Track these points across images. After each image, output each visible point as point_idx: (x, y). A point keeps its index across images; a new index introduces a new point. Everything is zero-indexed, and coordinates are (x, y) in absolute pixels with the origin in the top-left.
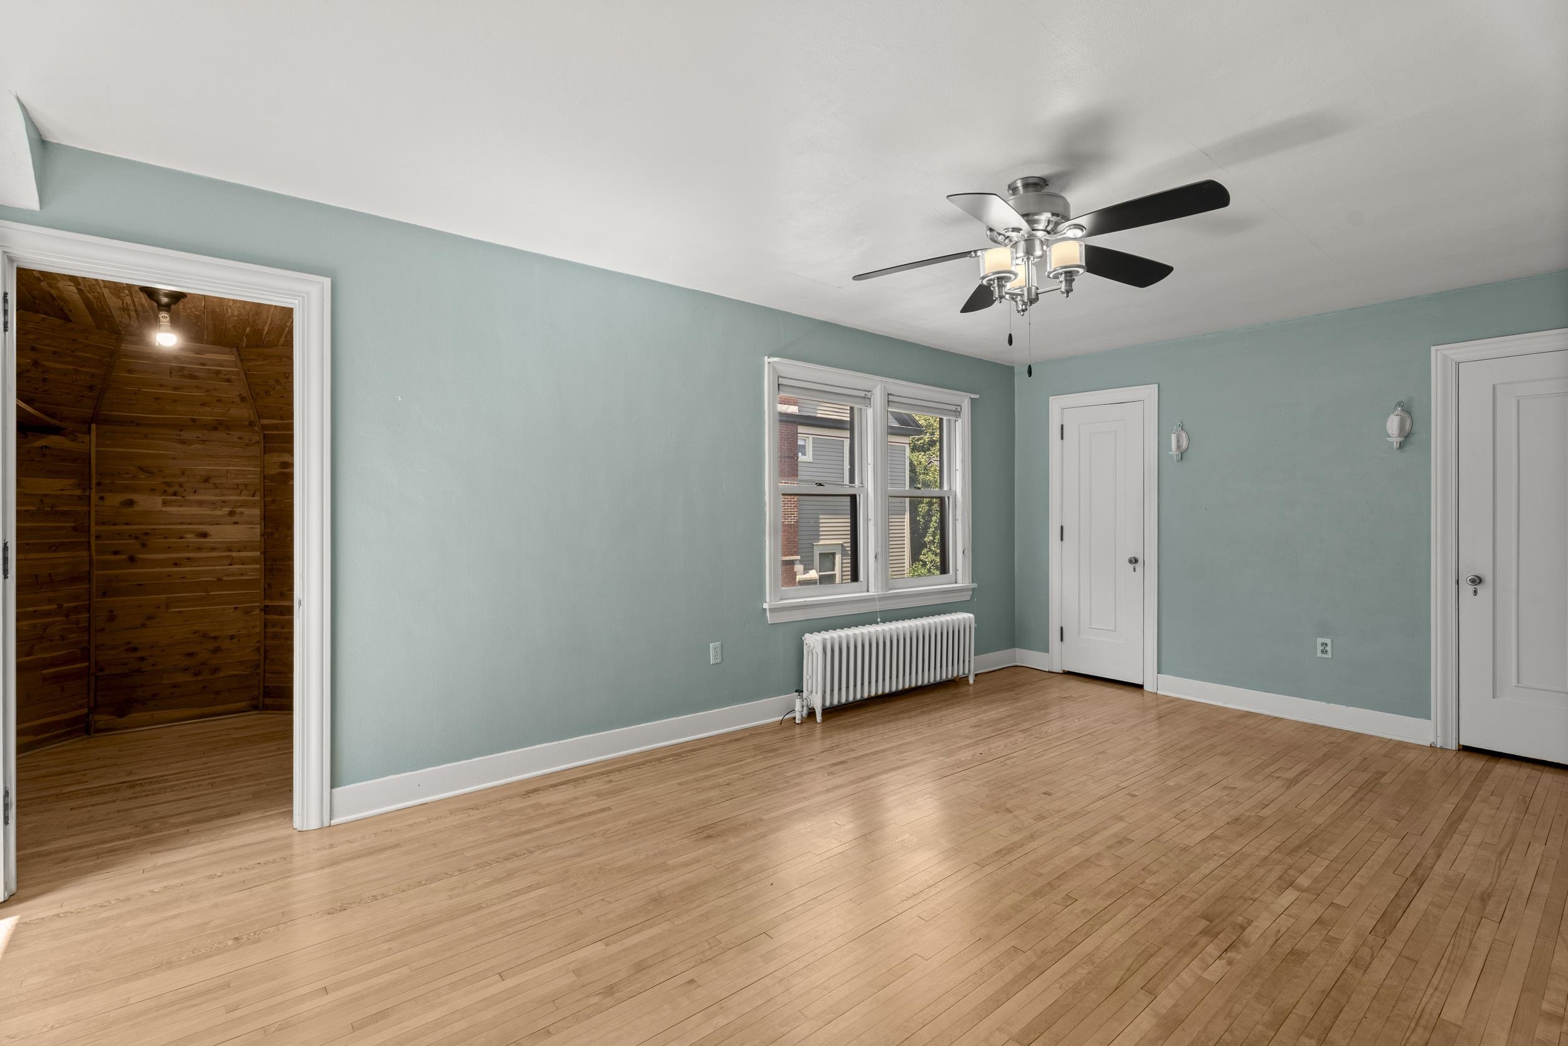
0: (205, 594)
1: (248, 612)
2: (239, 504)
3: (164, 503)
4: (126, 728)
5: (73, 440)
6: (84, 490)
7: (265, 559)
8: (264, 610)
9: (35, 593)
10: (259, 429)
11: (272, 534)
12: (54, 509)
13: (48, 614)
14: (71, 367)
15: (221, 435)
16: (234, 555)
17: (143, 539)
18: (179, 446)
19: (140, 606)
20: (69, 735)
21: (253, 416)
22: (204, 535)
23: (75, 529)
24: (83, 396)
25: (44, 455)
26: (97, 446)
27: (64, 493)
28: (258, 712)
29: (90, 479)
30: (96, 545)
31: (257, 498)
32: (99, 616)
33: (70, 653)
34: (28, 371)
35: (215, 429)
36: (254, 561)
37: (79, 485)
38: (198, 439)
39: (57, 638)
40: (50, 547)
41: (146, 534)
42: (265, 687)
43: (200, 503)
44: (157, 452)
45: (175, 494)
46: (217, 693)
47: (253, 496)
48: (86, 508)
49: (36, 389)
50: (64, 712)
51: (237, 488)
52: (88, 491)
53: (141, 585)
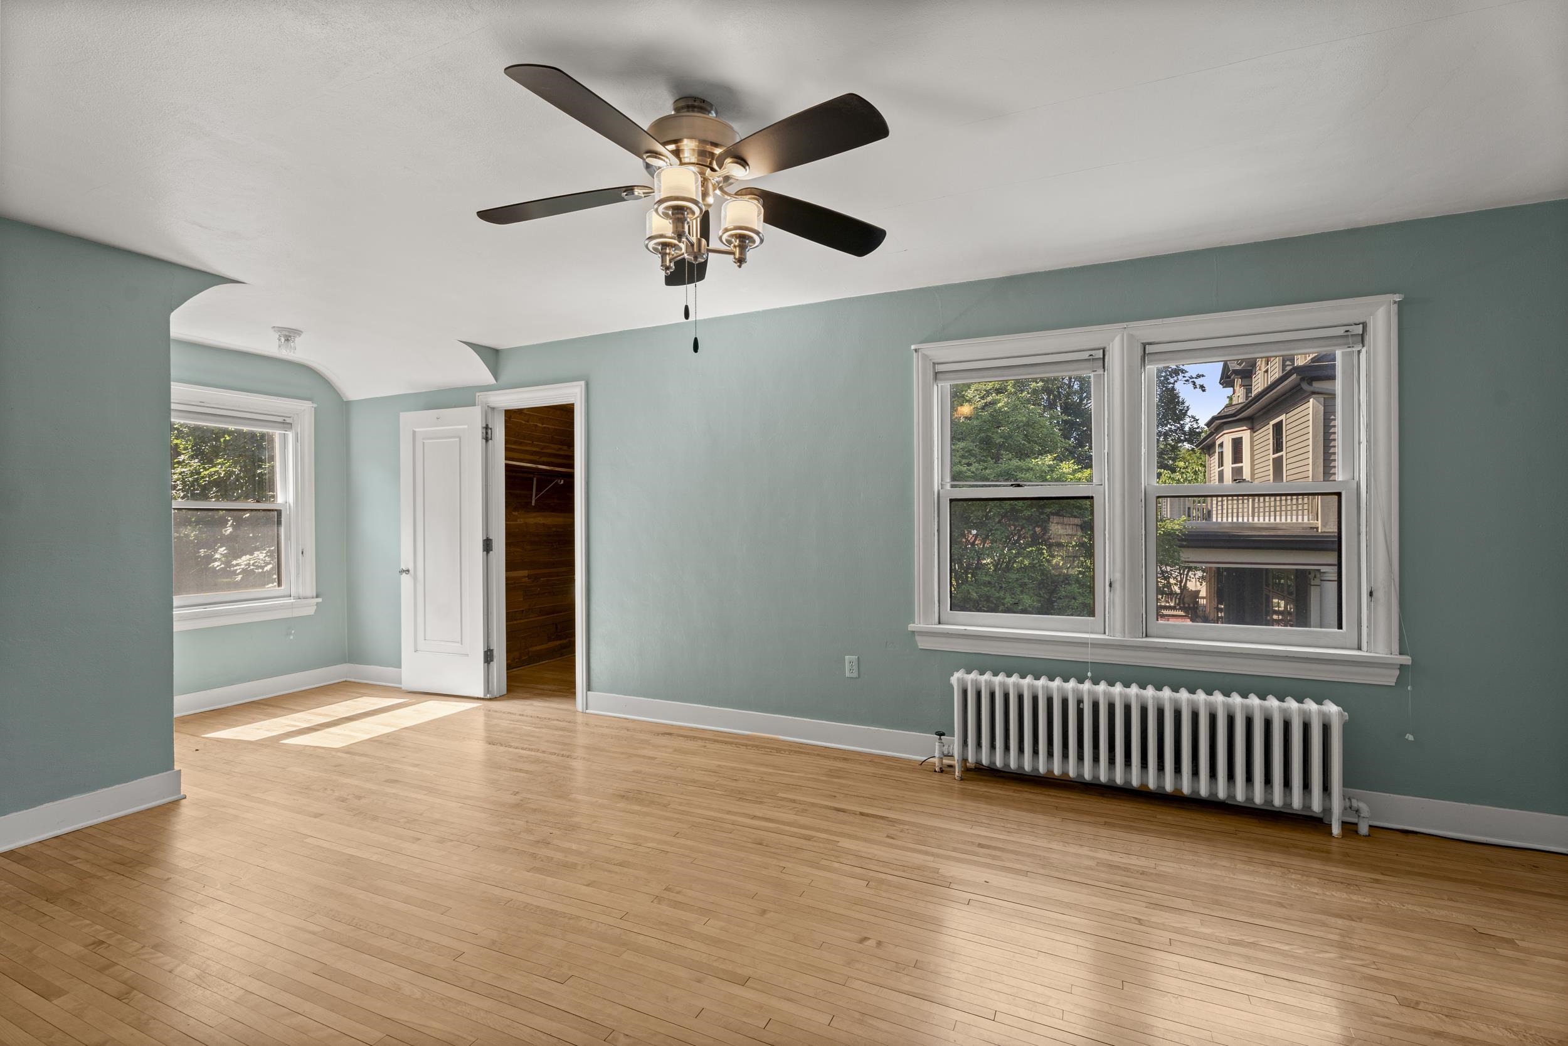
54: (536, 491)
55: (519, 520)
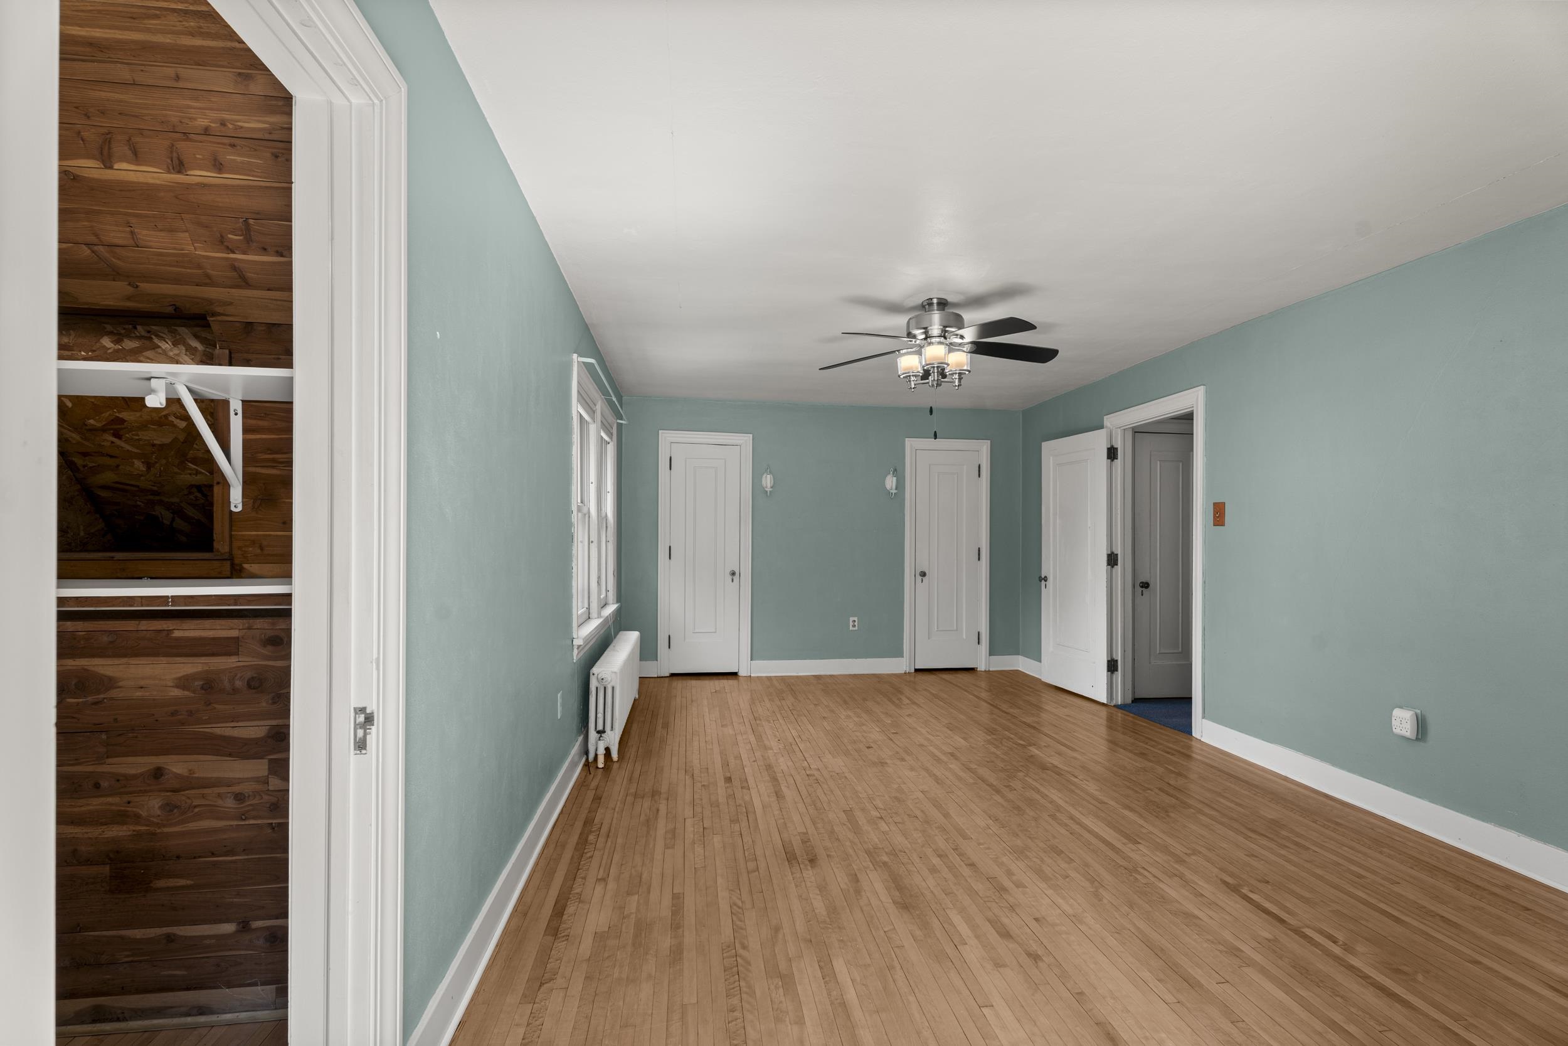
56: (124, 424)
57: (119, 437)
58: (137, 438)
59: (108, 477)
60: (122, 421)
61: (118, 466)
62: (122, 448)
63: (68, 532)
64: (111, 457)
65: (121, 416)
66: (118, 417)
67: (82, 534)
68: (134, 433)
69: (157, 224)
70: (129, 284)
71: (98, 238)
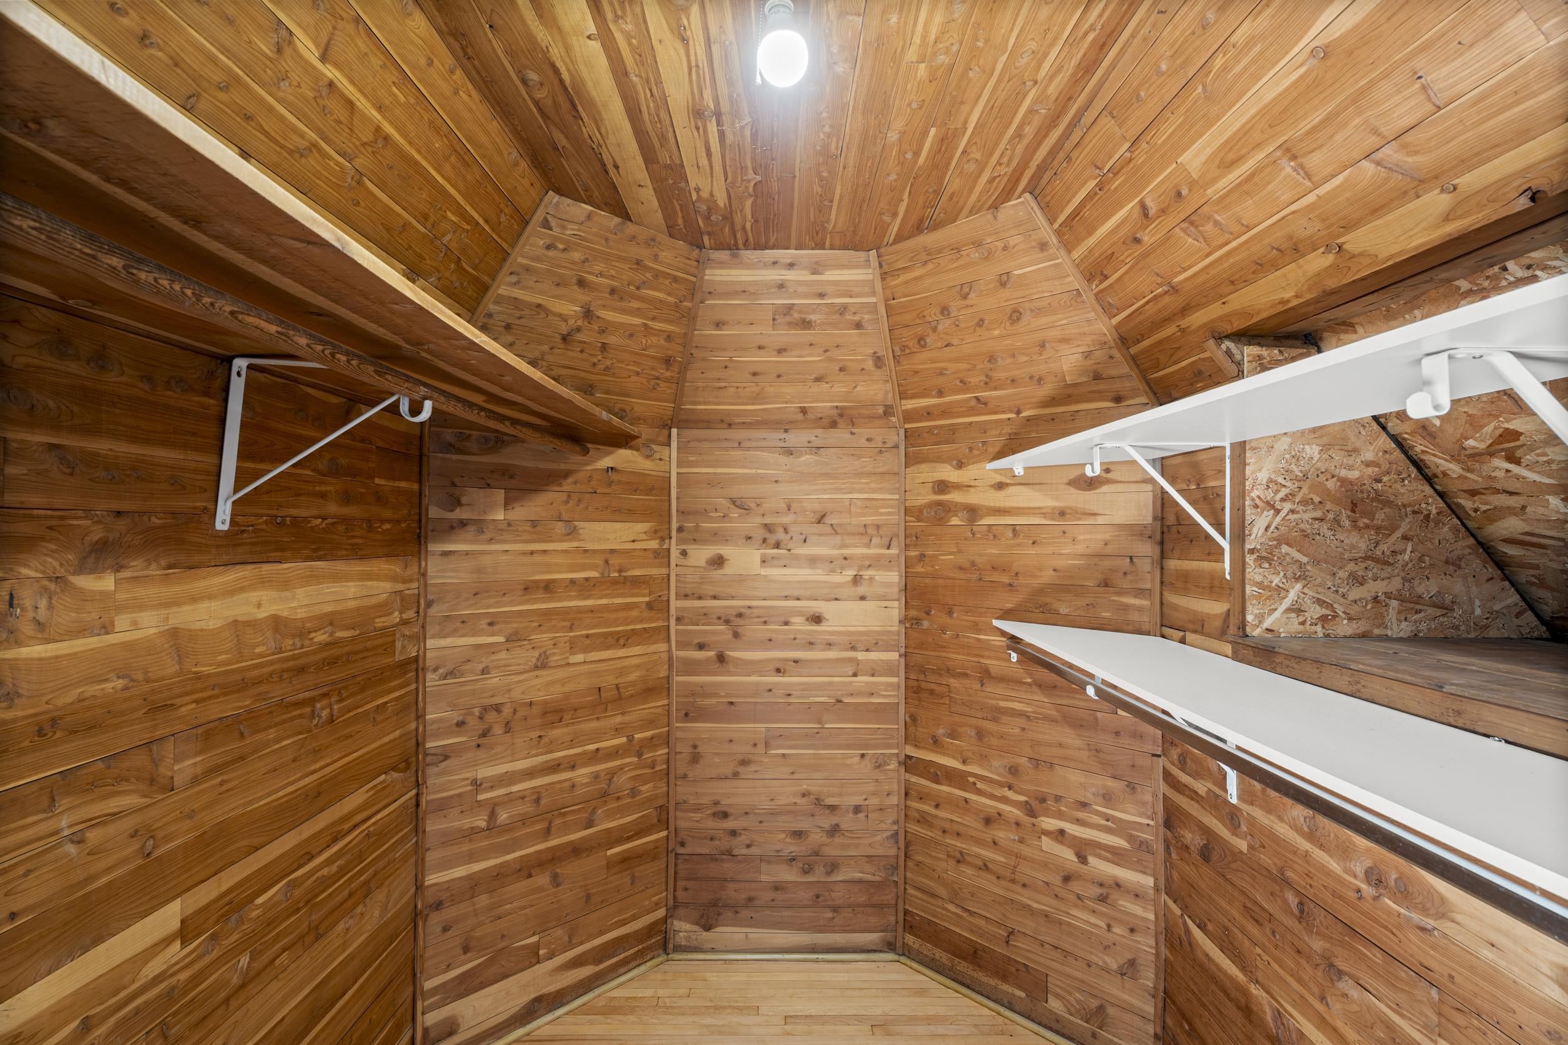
0: (819, 726)
1: (879, 766)
2: (867, 563)
3: (764, 562)
4: (713, 950)
5: (648, 457)
6: (662, 539)
7: (906, 665)
8: (905, 764)
9: (598, 719)
10: (899, 420)
11: (918, 621)
12: (624, 574)
13: (614, 753)
14: (637, 321)
15: (841, 435)
16: (859, 658)
17: (734, 622)
18: (783, 459)
19: (731, 741)
20: (640, 958)
21: (890, 395)
22: (817, 619)
23: (650, 606)
24: (657, 378)
25: (610, 484)
26: (678, 466)
27: (638, 545)
28: (896, 957)
29: (669, 523)
30: (677, 631)
31: (894, 551)
32: (681, 753)
33: (643, 816)
34: (579, 330)
35: (834, 424)
36: (890, 670)
37: (656, 532)
38: (809, 445)
39: (626, 792)
40: (618, 640)
41: (740, 615)
42: (906, 912)
43: (813, 561)
44: (753, 471)
45: (777, 546)
46: (835, 909)
47: (888, 548)
48: (664, 571)
49: (594, 364)
50: (634, 918)
51: (864, 532)
52: (667, 541)
53: (732, 703)
54: (244, 454)
55: (122, 622)
56: (1519, 440)
57: (1517, 462)
58: (1545, 459)
59: (1512, 526)
60: (1515, 435)
61: (1524, 508)
62: (1524, 478)
63: (1453, 610)
64: (1511, 493)
65: (1512, 427)
66: (1508, 429)
67: (1478, 612)
68: (1538, 451)
69: (1460, 39)
70: (1442, 191)
71: (1379, 135)
